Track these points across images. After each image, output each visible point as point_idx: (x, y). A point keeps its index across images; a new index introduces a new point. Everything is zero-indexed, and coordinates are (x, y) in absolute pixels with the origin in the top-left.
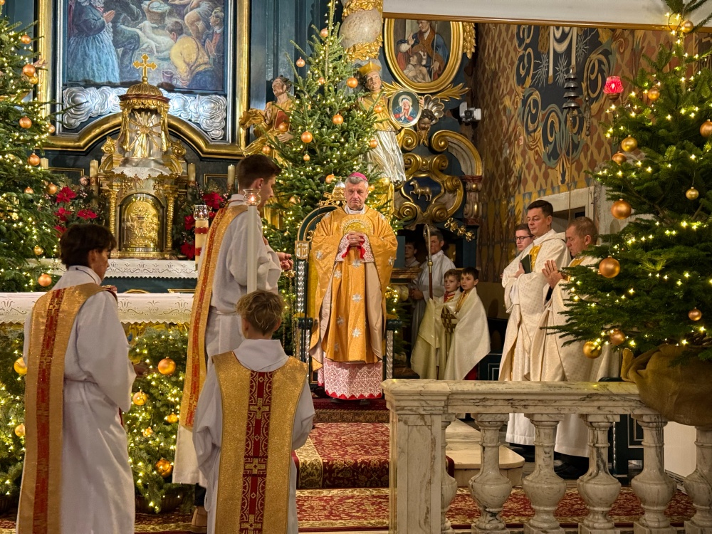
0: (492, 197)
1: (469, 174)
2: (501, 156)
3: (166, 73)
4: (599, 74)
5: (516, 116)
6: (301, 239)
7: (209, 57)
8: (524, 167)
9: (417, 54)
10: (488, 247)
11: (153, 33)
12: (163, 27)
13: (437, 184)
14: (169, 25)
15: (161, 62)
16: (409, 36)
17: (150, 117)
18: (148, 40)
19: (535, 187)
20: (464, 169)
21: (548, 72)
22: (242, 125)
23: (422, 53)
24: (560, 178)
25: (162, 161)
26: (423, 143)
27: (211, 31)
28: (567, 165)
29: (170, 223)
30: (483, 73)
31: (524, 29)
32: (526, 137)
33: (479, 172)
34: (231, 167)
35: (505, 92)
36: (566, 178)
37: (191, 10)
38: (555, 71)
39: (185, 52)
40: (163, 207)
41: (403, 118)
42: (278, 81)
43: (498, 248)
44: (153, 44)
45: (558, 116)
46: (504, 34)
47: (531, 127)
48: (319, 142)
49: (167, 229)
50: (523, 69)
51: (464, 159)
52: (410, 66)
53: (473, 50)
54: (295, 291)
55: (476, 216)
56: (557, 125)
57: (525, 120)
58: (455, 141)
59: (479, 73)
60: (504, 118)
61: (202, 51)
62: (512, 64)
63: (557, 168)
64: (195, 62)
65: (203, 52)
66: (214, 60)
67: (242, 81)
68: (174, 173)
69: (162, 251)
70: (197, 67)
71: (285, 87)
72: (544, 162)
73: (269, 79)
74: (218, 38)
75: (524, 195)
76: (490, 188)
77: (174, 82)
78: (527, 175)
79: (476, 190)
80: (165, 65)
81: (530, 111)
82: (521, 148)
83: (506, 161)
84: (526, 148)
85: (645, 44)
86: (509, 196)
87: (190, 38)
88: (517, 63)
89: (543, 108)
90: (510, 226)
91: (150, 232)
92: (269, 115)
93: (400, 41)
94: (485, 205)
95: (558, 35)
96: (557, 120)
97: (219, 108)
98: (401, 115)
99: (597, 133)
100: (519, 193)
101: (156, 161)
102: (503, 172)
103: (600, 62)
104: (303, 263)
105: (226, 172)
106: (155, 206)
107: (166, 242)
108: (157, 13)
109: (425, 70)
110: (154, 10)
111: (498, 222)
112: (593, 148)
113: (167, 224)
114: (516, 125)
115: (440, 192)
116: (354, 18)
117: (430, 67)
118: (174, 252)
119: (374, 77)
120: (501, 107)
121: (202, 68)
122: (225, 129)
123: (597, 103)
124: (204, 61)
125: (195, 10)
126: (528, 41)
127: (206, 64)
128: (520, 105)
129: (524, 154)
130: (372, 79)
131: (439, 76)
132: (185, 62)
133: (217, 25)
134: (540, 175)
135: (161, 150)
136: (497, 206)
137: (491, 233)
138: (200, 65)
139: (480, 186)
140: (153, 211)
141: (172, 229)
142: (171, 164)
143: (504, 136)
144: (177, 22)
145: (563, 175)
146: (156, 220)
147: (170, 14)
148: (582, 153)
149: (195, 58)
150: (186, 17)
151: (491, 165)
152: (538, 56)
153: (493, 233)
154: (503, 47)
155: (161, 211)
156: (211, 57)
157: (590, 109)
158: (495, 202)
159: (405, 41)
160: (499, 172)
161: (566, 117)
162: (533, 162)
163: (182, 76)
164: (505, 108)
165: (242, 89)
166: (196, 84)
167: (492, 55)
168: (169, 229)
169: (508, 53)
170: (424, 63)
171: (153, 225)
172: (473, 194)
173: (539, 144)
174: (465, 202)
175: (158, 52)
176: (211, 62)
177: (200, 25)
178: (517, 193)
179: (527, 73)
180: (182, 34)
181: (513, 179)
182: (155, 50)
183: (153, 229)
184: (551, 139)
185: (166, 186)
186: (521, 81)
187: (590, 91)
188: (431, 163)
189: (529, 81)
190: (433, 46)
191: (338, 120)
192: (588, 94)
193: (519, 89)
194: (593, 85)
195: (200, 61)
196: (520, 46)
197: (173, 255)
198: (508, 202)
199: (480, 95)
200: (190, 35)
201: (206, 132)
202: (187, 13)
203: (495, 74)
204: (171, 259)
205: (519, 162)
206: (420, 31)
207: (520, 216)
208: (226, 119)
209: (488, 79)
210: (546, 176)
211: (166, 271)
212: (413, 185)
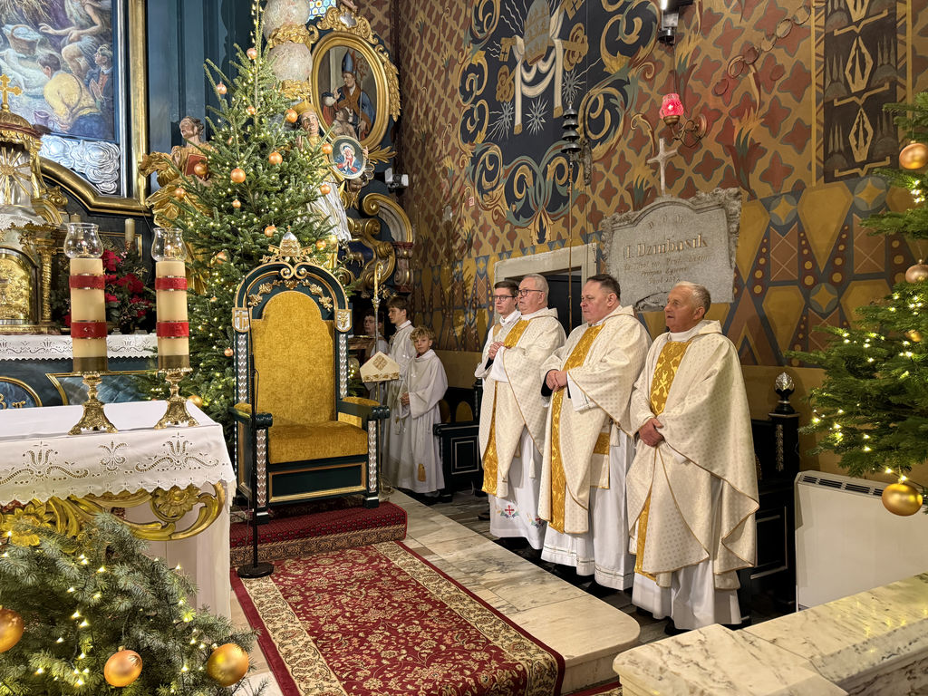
0: (427, 264)
1: (399, 240)
2: (441, 220)
3: (39, 113)
4: (607, 110)
5: (462, 176)
6: (240, 305)
7: (95, 100)
8: (476, 229)
9: (343, 109)
10: (424, 314)
11: (21, 64)
12: (34, 59)
13: (368, 249)
14: (41, 57)
15: (32, 99)
16: (334, 89)
17: (15, 155)
18: (14, 72)
19: (494, 250)
20: (394, 236)
21: (513, 122)
22: (142, 170)
23: (348, 110)
24: (536, 238)
25: (33, 211)
26: (353, 206)
27: (96, 71)
28: (548, 222)
29: (46, 287)
30: (410, 137)
31: (472, 80)
32: (479, 197)
33: (410, 239)
34: (129, 222)
35: (444, 153)
36: (547, 236)
37: (70, 42)
38: (525, 119)
39: (63, 91)
40: (35, 267)
41: (346, 168)
42: (186, 122)
43: (438, 316)
44: (20, 78)
45: (531, 168)
46: (440, 92)
47: (486, 184)
48: (254, 184)
49: (42, 295)
50: (472, 124)
51: (394, 225)
52: (335, 123)
53: (399, 113)
54: (235, 374)
55: (408, 283)
56: (529, 180)
57: (477, 179)
58: (386, 206)
59: (404, 138)
60: (444, 180)
61: (85, 92)
62: (454, 120)
63: (531, 226)
64: (76, 106)
65: (87, 93)
66: (102, 104)
67: (137, 124)
68: (50, 223)
69: (36, 323)
70: (80, 110)
71: (196, 128)
72: (508, 222)
73: (175, 121)
74: (106, 79)
75: (477, 259)
76: (425, 253)
77: (50, 126)
78: (481, 237)
79: (407, 257)
80: (38, 104)
81: (484, 168)
82: (471, 210)
83: (449, 225)
84: (480, 209)
85: (699, 61)
86: (453, 262)
87: (69, 76)
88: (461, 119)
89: (506, 163)
90: (456, 292)
91: (17, 299)
92: (177, 159)
93: (325, 94)
94: (417, 271)
95: (529, 77)
96: (530, 173)
97: (110, 157)
98: (344, 165)
99: (604, 181)
100: (470, 257)
101: (24, 211)
102: (445, 236)
103: (607, 97)
104: (244, 336)
105: (123, 228)
106: (23, 267)
107: (43, 311)
108: (24, 41)
109: (352, 128)
110: (20, 37)
111: (437, 288)
112: (596, 198)
113: (42, 289)
114: (462, 186)
115: (372, 258)
116: (282, 50)
117: (357, 125)
118: (54, 324)
119: (310, 117)
120: (438, 169)
121: (86, 112)
122: (118, 181)
123: (604, 145)
124: (89, 103)
125: (76, 44)
126: (479, 93)
127: (91, 107)
128: (468, 163)
129: (475, 216)
130: (308, 119)
131: (367, 136)
132: (64, 103)
133: (105, 64)
134: (503, 237)
135: (32, 196)
136: (436, 272)
137: (427, 300)
138: (83, 108)
139: (411, 253)
140: (22, 273)
141: (51, 295)
142: (44, 212)
143: (445, 199)
144: (51, 55)
145: (542, 234)
146: (25, 283)
147: (42, 44)
148: (576, 207)
149: (77, 99)
150: (63, 50)
151: (425, 231)
152: (496, 106)
153: (431, 300)
154: (438, 105)
155: (34, 271)
156: (98, 100)
157: (591, 153)
158: (433, 269)
159: (330, 95)
160: (438, 237)
161: (546, 168)
162: (490, 222)
163: (60, 117)
164: (445, 171)
165: (138, 134)
166: (79, 129)
167: (422, 117)
168: (46, 295)
169: (447, 110)
170: (351, 120)
171: (22, 290)
172: (403, 261)
173: (499, 203)
174: (396, 269)
175: (26, 87)
176: (98, 105)
177: (83, 62)
178: (466, 257)
179: (480, 127)
180: (59, 69)
181: (459, 243)
182: (23, 84)
183: (22, 295)
184: (518, 196)
185: (38, 239)
186: (468, 137)
187: (589, 133)
188: (363, 228)
189: (481, 136)
190: (359, 104)
191: (276, 158)
192: (587, 136)
193: (467, 147)
194: (597, 125)
195: (84, 103)
196: (465, 100)
197: (53, 328)
198: (453, 268)
199: (405, 161)
200: (69, 72)
201: (94, 184)
202: (64, 46)
203: (427, 136)
204: (49, 333)
205: (467, 226)
206: (346, 86)
207: (472, 282)
208: (119, 170)
209: (417, 143)
210: (512, 236)
211: (42, 351)
212: (345, 250)
